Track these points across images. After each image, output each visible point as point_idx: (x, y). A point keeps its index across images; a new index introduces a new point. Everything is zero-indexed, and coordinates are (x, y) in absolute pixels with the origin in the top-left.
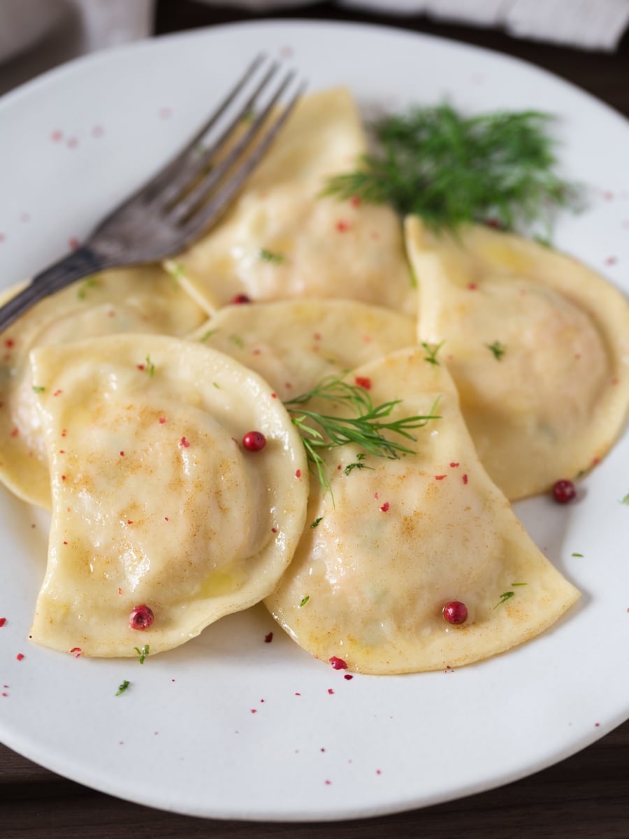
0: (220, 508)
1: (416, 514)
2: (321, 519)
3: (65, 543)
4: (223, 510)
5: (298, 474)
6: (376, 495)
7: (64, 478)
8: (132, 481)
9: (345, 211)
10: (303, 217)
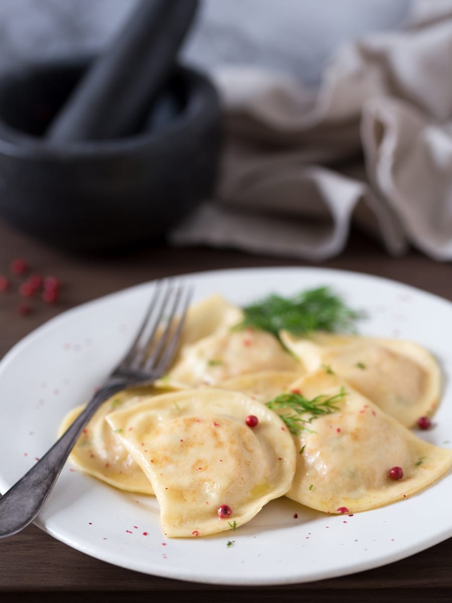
0: (249, 451)
1: (357, 429)
2: (303, 448)
3: (167, 489)
4: (251, 451)
5: (283, 429)
6: (331, 427)
7: (152, 461)
8: (192, 451)
9: (246, 336)
10: (224, 345)
